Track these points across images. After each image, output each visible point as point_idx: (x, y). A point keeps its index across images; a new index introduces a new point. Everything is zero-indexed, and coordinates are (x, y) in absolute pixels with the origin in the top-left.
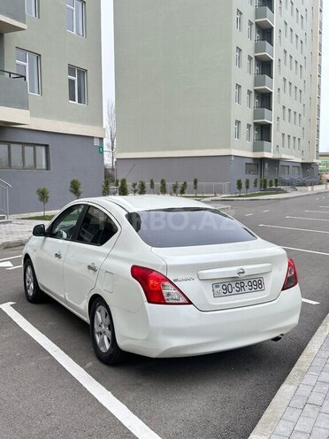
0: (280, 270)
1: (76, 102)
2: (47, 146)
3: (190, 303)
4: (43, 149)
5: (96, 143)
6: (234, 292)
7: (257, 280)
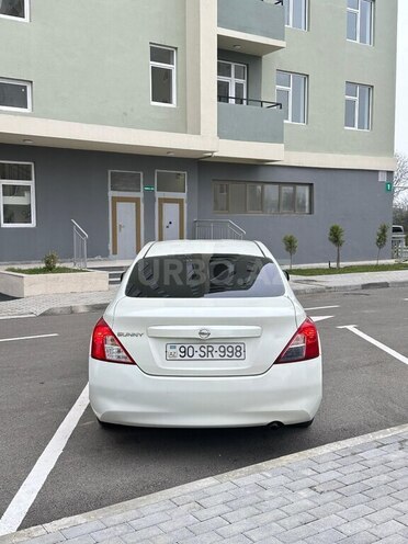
0: (277, 337)
1: (356, 128)
2: (311, 185)
3: (133, 363)
4: (307, 189)
5: (382, 178)
6: (196, 356)
7: (234, 346)
